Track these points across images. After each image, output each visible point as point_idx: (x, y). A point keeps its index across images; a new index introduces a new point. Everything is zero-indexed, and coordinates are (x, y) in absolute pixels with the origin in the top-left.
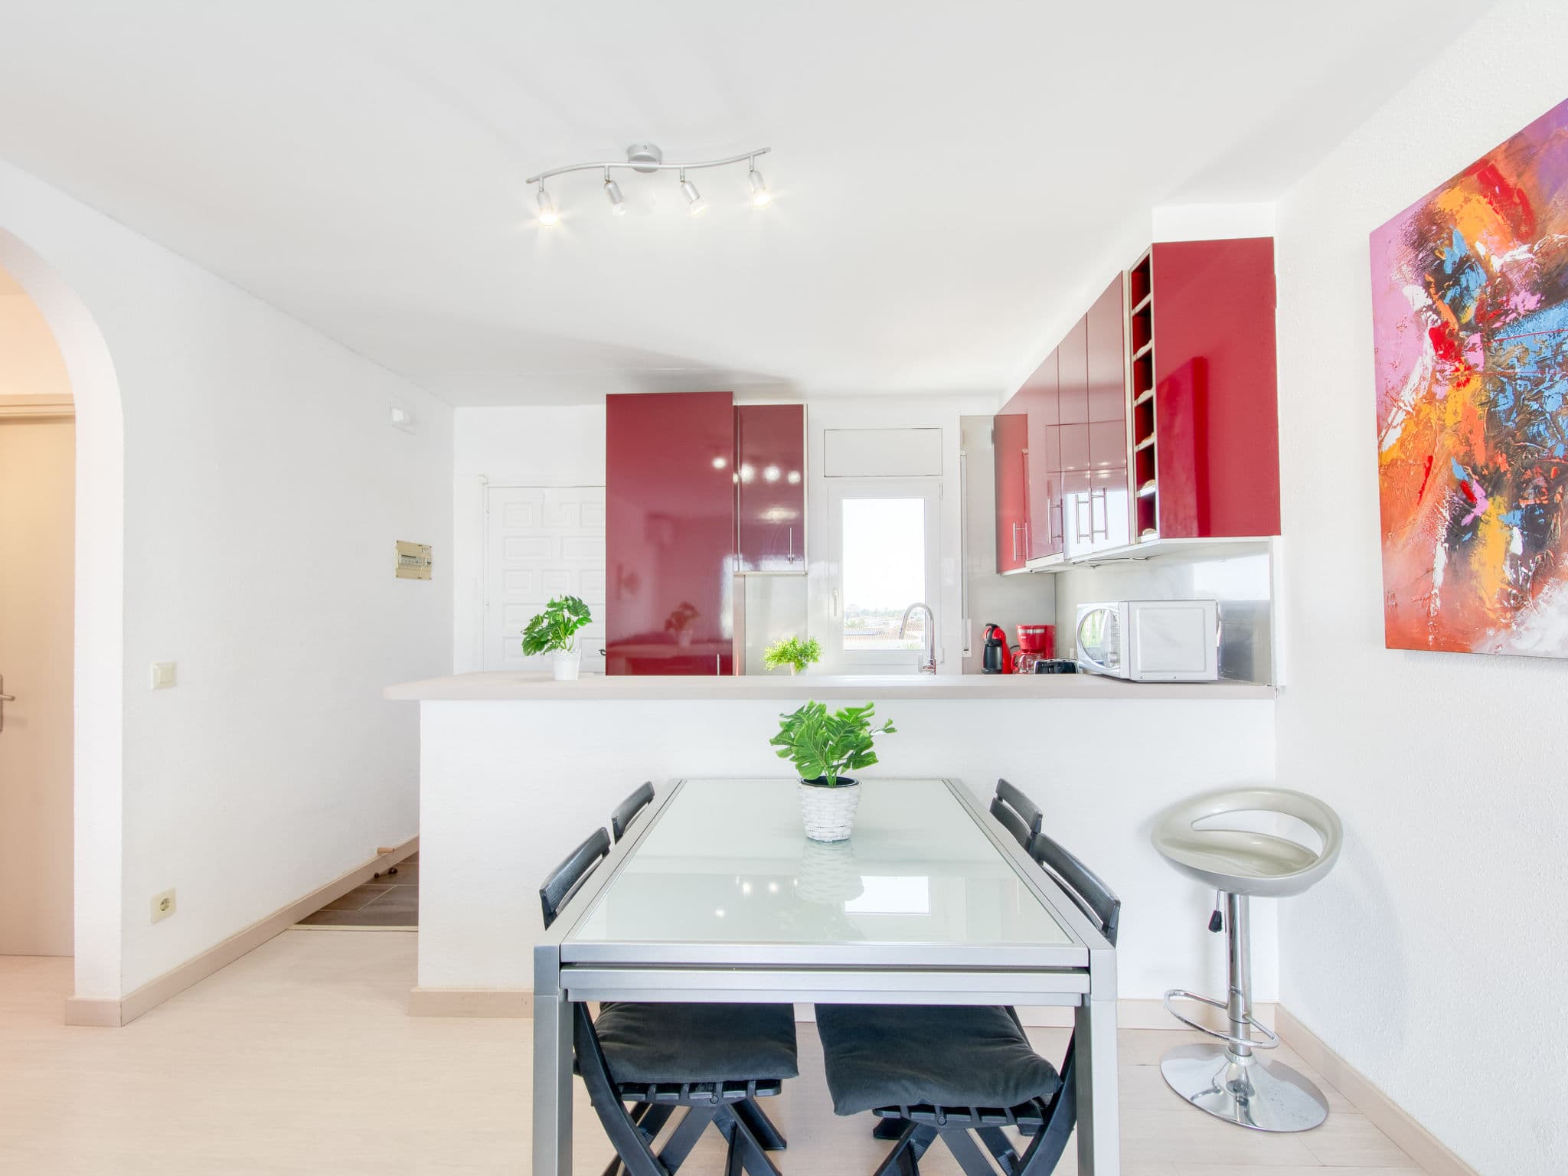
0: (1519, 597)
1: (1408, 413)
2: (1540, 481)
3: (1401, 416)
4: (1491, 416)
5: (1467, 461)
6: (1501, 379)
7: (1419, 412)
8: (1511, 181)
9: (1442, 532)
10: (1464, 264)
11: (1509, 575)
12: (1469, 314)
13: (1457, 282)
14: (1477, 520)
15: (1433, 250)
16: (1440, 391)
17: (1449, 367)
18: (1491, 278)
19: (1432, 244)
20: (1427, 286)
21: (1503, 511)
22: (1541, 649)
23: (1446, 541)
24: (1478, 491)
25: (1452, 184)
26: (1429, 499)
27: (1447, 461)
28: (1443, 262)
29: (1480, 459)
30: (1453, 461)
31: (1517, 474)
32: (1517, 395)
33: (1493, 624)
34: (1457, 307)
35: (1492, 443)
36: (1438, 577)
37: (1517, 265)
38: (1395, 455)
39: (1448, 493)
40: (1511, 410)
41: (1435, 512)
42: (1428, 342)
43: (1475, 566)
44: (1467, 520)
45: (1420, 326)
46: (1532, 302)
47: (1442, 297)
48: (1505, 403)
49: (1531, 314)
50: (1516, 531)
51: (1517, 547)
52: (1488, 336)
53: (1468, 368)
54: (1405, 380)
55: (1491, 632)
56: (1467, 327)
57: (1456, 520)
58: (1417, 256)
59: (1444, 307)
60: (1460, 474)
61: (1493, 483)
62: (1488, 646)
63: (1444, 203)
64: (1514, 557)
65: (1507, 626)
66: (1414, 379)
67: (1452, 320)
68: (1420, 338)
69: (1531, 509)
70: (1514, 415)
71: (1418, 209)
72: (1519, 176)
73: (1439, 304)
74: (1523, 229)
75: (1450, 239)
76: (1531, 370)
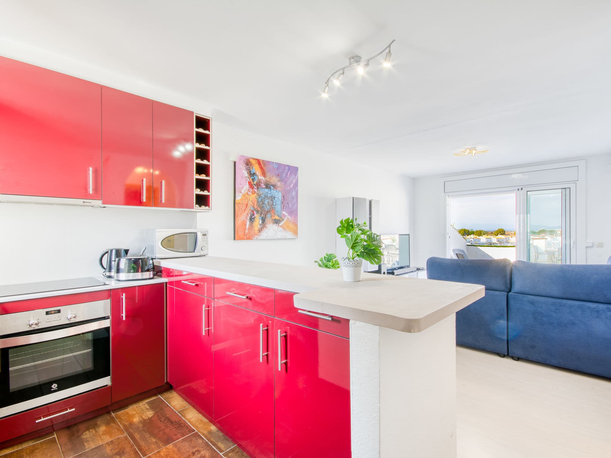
0: (260, 230)
1: (243, 194)
2: (264, 213)
3: (241, 194)
4: (258, 201)
5: (253, 207)
6: (260, 196)
7: (245, 195)
8: (263, 167)
9: (249, 219)
10: (254, 174)
11: (259, 227)
12: (255, 183)
13: (253, 176)
14: (255, 217)
15: (249, 168)
16: (250, 193)
17: (251, 190)
18: (259, 179)
19: (249, 166)
20: (248, 173)
21: (259, 217)
22: (263, 238)
23: (249, 220)
24: (255, 212)
25: (254, 159)
26: (246, 212)
27: (250, 206)
28: (251, 171)
29: (256, 207)
30: (251, 206)
31: (261, 211)
32: (262, 199)
33: (257, 235)
34: (253, 180)
35: (257, 205)
36: (247, 226)
37: (263, 180)
38: (240, 201)
39: (250, 212)
40: (261, 201)
41: (247, 214)
42: (247, 183)
43: (254, 225)
44: (253, 217)
45: (246, 180)
46: (264, 186)
47: (251, 177)
48: (260, 200)
49: (264, 188)
50: (260, 220)
51: (260, 223)
52: (258, 188)
53: (254, 191)
54: (243, 188)
55: (256, 236)
56: (254, 184)
57: (251, 216)
58: (246, 166)
59: (251, 179)
60: (252, 209)
61: (258, 212)
62: (256, 238)
63: (251, 160)
64: (260, 224)
65: (259, 235)
66: (245, 188)
67: (252, 182)
68: (246, 182)
69: (263, 217)
70: (261, 202)
71: (247, 158)
72: (264, 167)
73: (250, 177)
74: (264, 175)
75: (252, 168)
76: (264, 196)
